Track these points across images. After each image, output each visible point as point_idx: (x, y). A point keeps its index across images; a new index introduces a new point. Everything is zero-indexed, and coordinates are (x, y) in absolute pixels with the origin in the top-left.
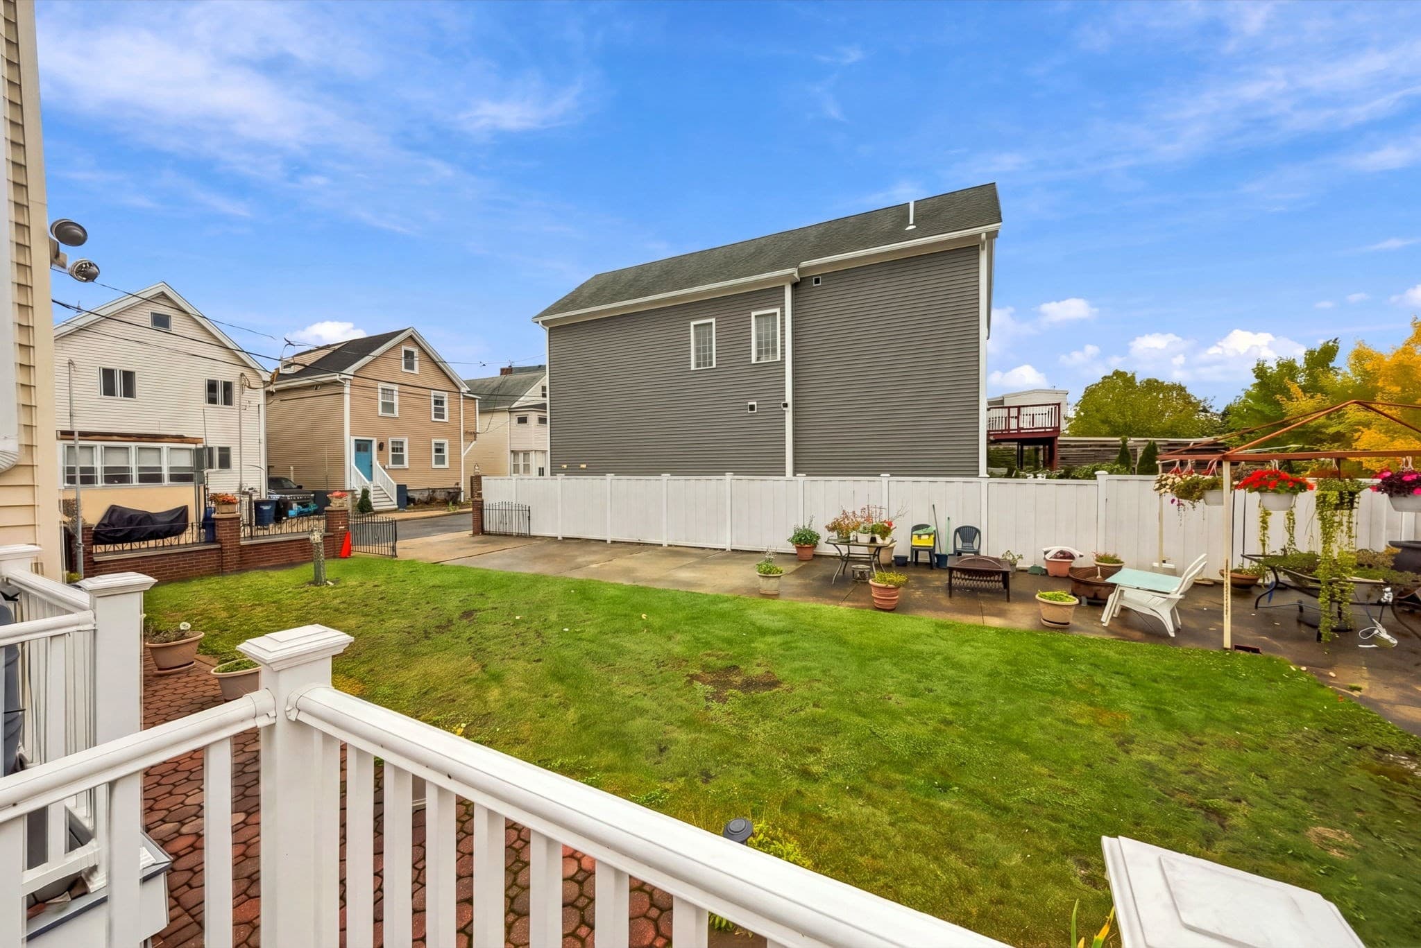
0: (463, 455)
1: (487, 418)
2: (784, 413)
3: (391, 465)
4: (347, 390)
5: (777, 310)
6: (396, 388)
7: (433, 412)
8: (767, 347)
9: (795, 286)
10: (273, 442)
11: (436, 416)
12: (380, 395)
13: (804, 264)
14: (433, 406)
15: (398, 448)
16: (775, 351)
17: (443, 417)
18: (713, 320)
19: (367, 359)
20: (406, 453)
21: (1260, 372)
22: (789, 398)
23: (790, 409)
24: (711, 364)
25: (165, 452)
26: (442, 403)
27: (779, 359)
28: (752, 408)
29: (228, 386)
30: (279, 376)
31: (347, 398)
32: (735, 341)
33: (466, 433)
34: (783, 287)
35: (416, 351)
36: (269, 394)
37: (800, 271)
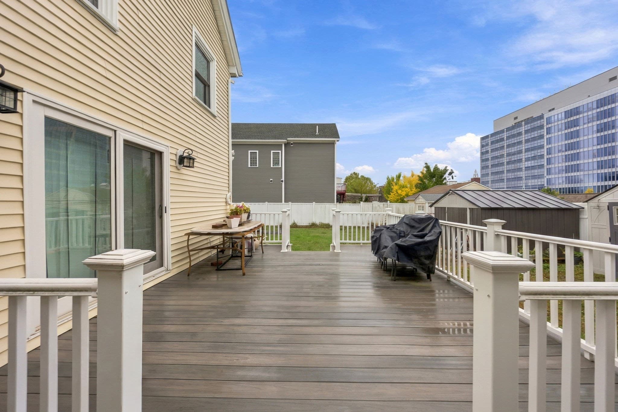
2: (282, 184)
5: (280, 152)
8: (276, 162)
9: (285, 144)
13: (288, 139)
16: (279, 163)
18: (257, 151)
21: (388, 178)
22: (283, 179)
23: (283, 183)
24: (256, 165)
27: (280, 167)
28: (271, 181)
32: (265, 159)
34: (282, 145)
37: (287, 141)
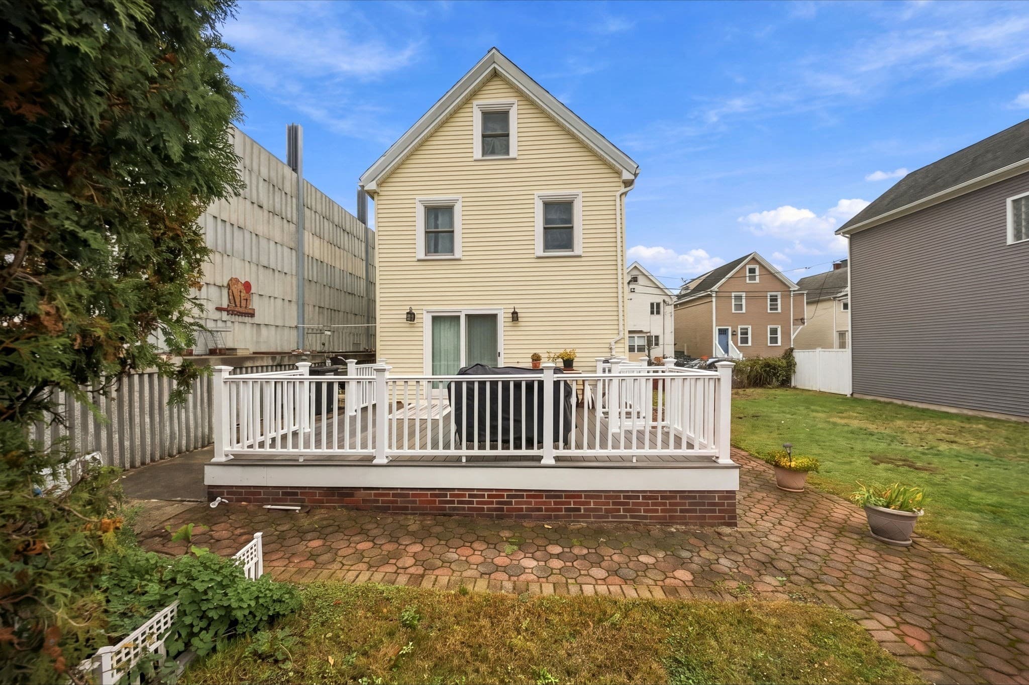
0: (793, 337)
1: (813, 307)
3: (739, 344)
4: (714, 299)
6: (744, 294)
7: (769, 307)
10: (677, 332)
11: (771, 309)
12: (733, 300)
14: (769, 303)
15: (744, 332)
17: (776, 309)
19: (723, 280)
20: (750, 336)
25: (636, 338)
26: (776, 300)
29: (658, 305)
30: (679, 297)
31: (714, 304)
33: (795, 320)
35: (757, 267)
36: (676, 306)
